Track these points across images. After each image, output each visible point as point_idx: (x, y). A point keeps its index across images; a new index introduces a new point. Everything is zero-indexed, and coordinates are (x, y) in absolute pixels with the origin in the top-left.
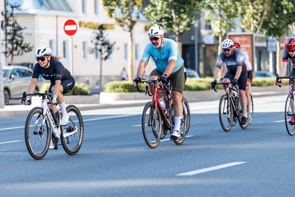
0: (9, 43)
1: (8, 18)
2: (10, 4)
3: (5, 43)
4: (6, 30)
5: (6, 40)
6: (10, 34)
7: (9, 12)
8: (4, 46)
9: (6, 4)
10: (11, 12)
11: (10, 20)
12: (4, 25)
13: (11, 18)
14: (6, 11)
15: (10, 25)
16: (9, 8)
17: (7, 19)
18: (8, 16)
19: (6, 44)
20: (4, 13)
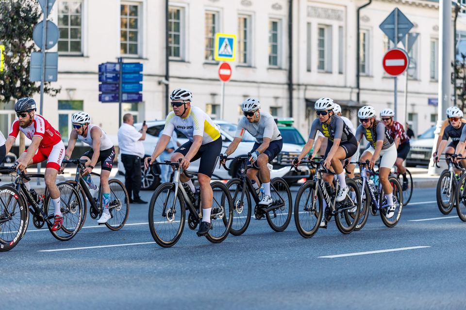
0: (459, 98)
1: (459, 69)
2: (462, 54)
3: (453, 98)
4: (455, 84)
5: (455, 95)
6: (459, 88)
7: (460, 63)
8: (453, 102)
9: (456, 53)
10: (462, 62)
11: (461, 72)
12: (453, 77)
13: (462, 70)
14: (456, 61)
15: (461, 78)
16: (459, 58)
17: (457, 71)
18: (459, 67)
19: (455, 101)
20: (454, 63)
